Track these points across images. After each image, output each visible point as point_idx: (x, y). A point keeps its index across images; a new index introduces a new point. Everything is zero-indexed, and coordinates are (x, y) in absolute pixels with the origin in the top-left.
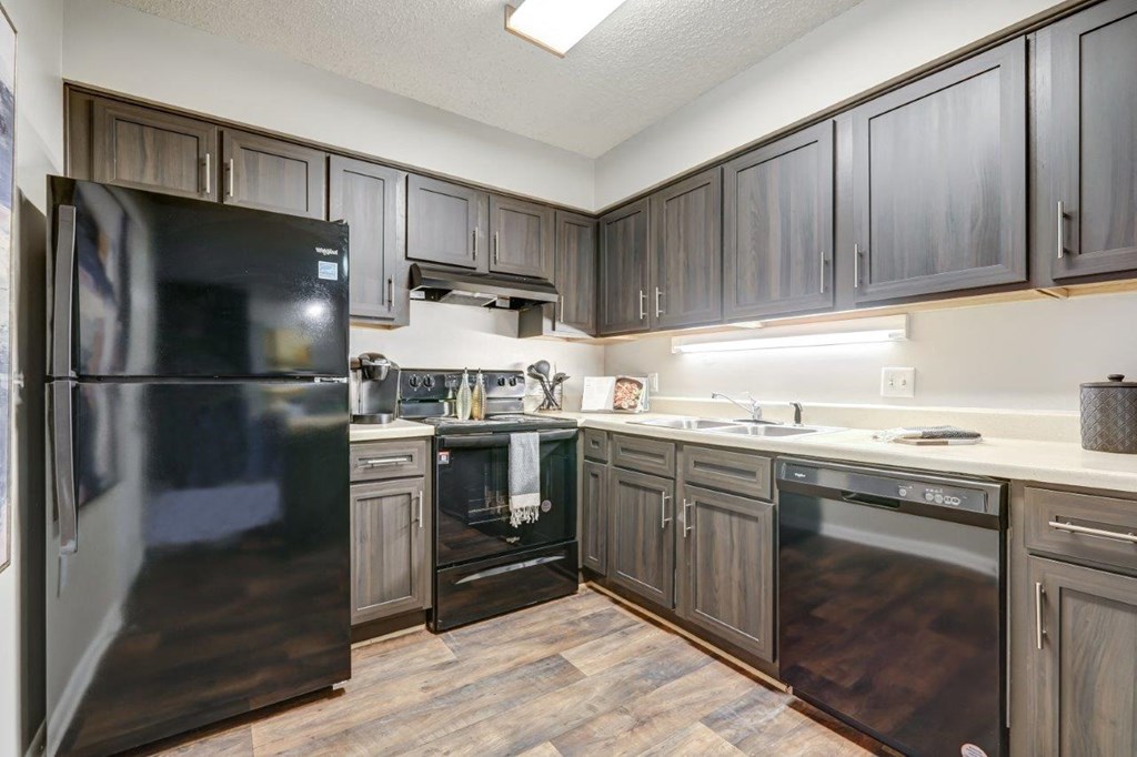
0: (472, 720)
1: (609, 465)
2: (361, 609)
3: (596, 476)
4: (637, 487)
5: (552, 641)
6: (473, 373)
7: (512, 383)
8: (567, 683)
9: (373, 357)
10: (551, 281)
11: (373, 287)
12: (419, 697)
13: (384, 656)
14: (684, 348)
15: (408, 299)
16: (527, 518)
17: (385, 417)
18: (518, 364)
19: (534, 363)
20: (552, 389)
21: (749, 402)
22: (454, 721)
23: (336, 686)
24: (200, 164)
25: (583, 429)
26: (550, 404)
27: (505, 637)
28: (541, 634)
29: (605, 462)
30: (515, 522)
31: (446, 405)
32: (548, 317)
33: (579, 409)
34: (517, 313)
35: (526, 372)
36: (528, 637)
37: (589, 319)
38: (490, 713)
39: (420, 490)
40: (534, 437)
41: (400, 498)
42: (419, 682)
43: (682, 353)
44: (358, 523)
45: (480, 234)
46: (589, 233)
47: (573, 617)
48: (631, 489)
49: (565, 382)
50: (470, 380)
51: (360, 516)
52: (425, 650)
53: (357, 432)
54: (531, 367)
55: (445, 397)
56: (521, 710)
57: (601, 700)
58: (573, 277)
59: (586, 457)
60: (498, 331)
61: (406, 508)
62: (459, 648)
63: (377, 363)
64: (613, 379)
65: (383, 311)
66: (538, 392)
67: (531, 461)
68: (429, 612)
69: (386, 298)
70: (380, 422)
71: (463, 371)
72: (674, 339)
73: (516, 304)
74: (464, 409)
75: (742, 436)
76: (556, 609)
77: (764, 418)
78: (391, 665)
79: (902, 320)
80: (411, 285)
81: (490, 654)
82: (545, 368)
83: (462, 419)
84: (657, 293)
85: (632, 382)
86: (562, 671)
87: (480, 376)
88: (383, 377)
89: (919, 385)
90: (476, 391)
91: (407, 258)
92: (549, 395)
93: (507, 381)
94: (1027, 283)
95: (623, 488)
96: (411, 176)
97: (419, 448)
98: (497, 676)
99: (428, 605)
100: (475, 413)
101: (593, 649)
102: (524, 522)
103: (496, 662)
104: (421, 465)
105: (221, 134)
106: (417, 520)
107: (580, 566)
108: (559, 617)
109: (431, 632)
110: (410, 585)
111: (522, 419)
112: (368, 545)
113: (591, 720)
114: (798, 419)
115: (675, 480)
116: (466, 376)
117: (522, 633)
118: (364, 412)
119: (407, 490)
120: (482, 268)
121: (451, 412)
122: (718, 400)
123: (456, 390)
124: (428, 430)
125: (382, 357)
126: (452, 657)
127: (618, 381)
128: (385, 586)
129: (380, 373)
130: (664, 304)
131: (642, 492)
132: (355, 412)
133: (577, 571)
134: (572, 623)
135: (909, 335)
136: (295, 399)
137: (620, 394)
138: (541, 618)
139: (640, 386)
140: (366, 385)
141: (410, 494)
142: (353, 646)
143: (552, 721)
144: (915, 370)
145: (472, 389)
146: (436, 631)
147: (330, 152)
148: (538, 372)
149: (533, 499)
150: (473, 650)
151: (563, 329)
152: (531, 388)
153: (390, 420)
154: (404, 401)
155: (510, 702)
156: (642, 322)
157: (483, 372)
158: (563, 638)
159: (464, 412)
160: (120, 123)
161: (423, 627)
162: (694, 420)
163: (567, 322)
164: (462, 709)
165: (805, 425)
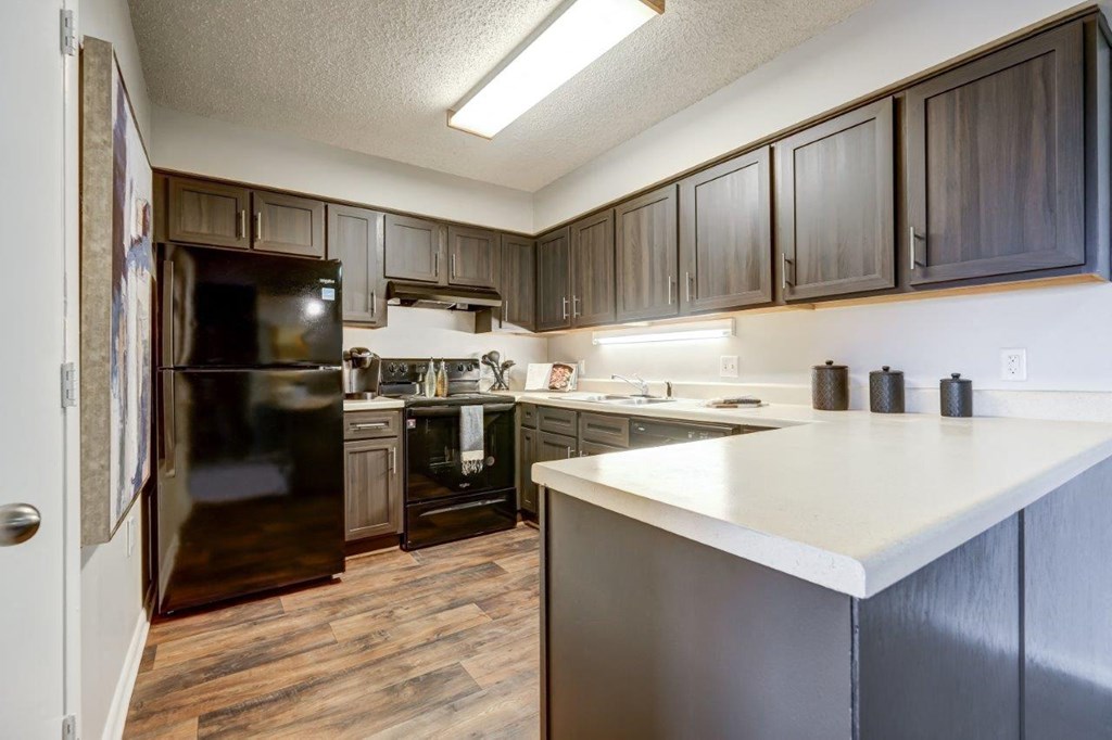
0: (425, 594)
1: (538, 430)
2: (352, 531)
3: (528, 439)
4: (554, 445)
5: (490, 555)
6: (437, 362)
7: (469, 370)
8: (493, 576)
9: (360, 351)
10: (498, 291)
11: (360, 299)
12: (391, 583)
13: (370, 563)
14: (601, 341)
15: (386, 305)
16: (474, 468)
17: (369, 395)
18: (475, 354)
19: (486, 353)
20: (502, 373)
21: (638, 381)
22: (413, 595)
23: (335, 576)
24: (238, 217)
25: (520, 404)
26: (500, 386)
27: (457, 553)
28: (484, 551)
29: (535, 428)
30: (465, 471)
31: (418, 386)
32: (496, 317)
33: (522, 389)
34: (474, 313)
35: (481, 360)
36: (473, 552)
37: (529, 318)
38: (439, 591)
39: (395, 449)
40: (480, 409)
41: (379, 453)
42: (393, 576)
43: (599, 345)
44: (350, 470)
45: (441, 256)
46: (529, 251)
47: (509, 542)
48: (552, 448)
49: (511, 368)
50: (435, 366)
51: (351, 464)
52: (398, 560)
53: (348, 405)
54: (484, 357)
55: (416, 379)
56: (458, 589)
57: (515, 584)
58: (516, 285)
59: (523, 425)
60: (459, 328)
61: (383, 460)
62: (423, 559)
63: (363, 355)
64: (550, 365)
65: (367, 316)
66: (491, 376)
67: (477, 426)
68: (401, 535)
69: (370, 306)
70: (366, 398)
71: (429, 360)
72: (594, 333)
73: (472, 308)
74: (430, 389)
75: (630, 406)
76: (497, 538)
77: (650, 394)
78: (373, 568)
79: (729, 322)
80: (388, 296)
81: (443, 562)
82: (496, 356)
83: (429, 396)
84: (575, 300)
85: (565, 367)
86: (492, 570)
87: (443, 364)
88: (367, 365)
89: (742, 369)
90: (439, 376)
91: (386, 277)
92: (499, 378)
93: (465, 368)
94: (774, 302)
95: (547, 446)
96: (389, 216)
97: (394, 416)
98: (447, 573)
99: (400, 531)
100: (440, 392)
101: (517, 559)
102: (472, 472)
103: (447, 566)
104: (394, 429)
105: (252, 195)
106: (392, 469)
107: (518, 508)
108: (498, 542)
109: (404, 550)
110: (387, 514)
111: (474, 396)
112: (357, 486)
113: (505, 594)
114: (669, 393)
115: (577, 438)
116: (432, 364)
117: (470, 550)
118: (354, 391)
119: (386, 446)
120: (443, 282)
121: (421, 392)
122: (616, 380)
123: (424, 375)
124: (400, 403)
125: (367, 351)
126: (418, 564)
127: (555, 366)
128: (370, 513)
129: (365, 363)
130: (580, 307)
131: (557, 449)
132: (347, 391)
133: (516, 512)
134: (507, 545)
135: (735, 332)
136: (298, 383)
137: (554, 377)
138: (485, 542)
139: (571, 370)
140: (355, 371)
141: (387, 450)
142: (347, 558)
143: (478, 594)
144: (739, 359)
145: (437, 373)
146: (407, 550)
147: (328, 201)
148: (489, 359)
149: (479, 455)
150: (433, 560)
151: (508, 327)
152: (486, 373)
153: (373, 397)
154: (384, 383)
155: (453, 586)
156: (565, 321)
157: (445, 360)
158: (498, 553)
159: (431, 390)
160: (186, 193)
161: (398, 547)
162: (603, 395)
163: (511, 321)
164: (418, 589)
165: (673, 397)
